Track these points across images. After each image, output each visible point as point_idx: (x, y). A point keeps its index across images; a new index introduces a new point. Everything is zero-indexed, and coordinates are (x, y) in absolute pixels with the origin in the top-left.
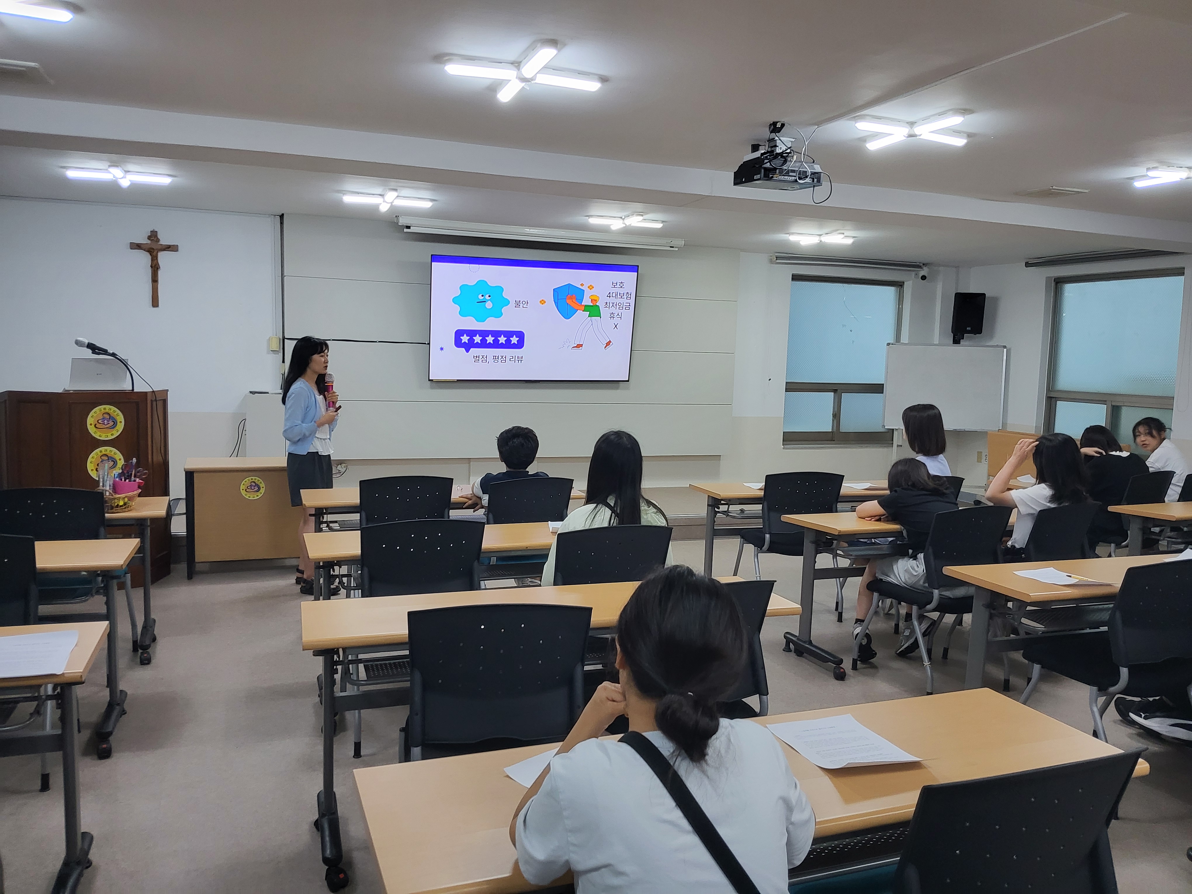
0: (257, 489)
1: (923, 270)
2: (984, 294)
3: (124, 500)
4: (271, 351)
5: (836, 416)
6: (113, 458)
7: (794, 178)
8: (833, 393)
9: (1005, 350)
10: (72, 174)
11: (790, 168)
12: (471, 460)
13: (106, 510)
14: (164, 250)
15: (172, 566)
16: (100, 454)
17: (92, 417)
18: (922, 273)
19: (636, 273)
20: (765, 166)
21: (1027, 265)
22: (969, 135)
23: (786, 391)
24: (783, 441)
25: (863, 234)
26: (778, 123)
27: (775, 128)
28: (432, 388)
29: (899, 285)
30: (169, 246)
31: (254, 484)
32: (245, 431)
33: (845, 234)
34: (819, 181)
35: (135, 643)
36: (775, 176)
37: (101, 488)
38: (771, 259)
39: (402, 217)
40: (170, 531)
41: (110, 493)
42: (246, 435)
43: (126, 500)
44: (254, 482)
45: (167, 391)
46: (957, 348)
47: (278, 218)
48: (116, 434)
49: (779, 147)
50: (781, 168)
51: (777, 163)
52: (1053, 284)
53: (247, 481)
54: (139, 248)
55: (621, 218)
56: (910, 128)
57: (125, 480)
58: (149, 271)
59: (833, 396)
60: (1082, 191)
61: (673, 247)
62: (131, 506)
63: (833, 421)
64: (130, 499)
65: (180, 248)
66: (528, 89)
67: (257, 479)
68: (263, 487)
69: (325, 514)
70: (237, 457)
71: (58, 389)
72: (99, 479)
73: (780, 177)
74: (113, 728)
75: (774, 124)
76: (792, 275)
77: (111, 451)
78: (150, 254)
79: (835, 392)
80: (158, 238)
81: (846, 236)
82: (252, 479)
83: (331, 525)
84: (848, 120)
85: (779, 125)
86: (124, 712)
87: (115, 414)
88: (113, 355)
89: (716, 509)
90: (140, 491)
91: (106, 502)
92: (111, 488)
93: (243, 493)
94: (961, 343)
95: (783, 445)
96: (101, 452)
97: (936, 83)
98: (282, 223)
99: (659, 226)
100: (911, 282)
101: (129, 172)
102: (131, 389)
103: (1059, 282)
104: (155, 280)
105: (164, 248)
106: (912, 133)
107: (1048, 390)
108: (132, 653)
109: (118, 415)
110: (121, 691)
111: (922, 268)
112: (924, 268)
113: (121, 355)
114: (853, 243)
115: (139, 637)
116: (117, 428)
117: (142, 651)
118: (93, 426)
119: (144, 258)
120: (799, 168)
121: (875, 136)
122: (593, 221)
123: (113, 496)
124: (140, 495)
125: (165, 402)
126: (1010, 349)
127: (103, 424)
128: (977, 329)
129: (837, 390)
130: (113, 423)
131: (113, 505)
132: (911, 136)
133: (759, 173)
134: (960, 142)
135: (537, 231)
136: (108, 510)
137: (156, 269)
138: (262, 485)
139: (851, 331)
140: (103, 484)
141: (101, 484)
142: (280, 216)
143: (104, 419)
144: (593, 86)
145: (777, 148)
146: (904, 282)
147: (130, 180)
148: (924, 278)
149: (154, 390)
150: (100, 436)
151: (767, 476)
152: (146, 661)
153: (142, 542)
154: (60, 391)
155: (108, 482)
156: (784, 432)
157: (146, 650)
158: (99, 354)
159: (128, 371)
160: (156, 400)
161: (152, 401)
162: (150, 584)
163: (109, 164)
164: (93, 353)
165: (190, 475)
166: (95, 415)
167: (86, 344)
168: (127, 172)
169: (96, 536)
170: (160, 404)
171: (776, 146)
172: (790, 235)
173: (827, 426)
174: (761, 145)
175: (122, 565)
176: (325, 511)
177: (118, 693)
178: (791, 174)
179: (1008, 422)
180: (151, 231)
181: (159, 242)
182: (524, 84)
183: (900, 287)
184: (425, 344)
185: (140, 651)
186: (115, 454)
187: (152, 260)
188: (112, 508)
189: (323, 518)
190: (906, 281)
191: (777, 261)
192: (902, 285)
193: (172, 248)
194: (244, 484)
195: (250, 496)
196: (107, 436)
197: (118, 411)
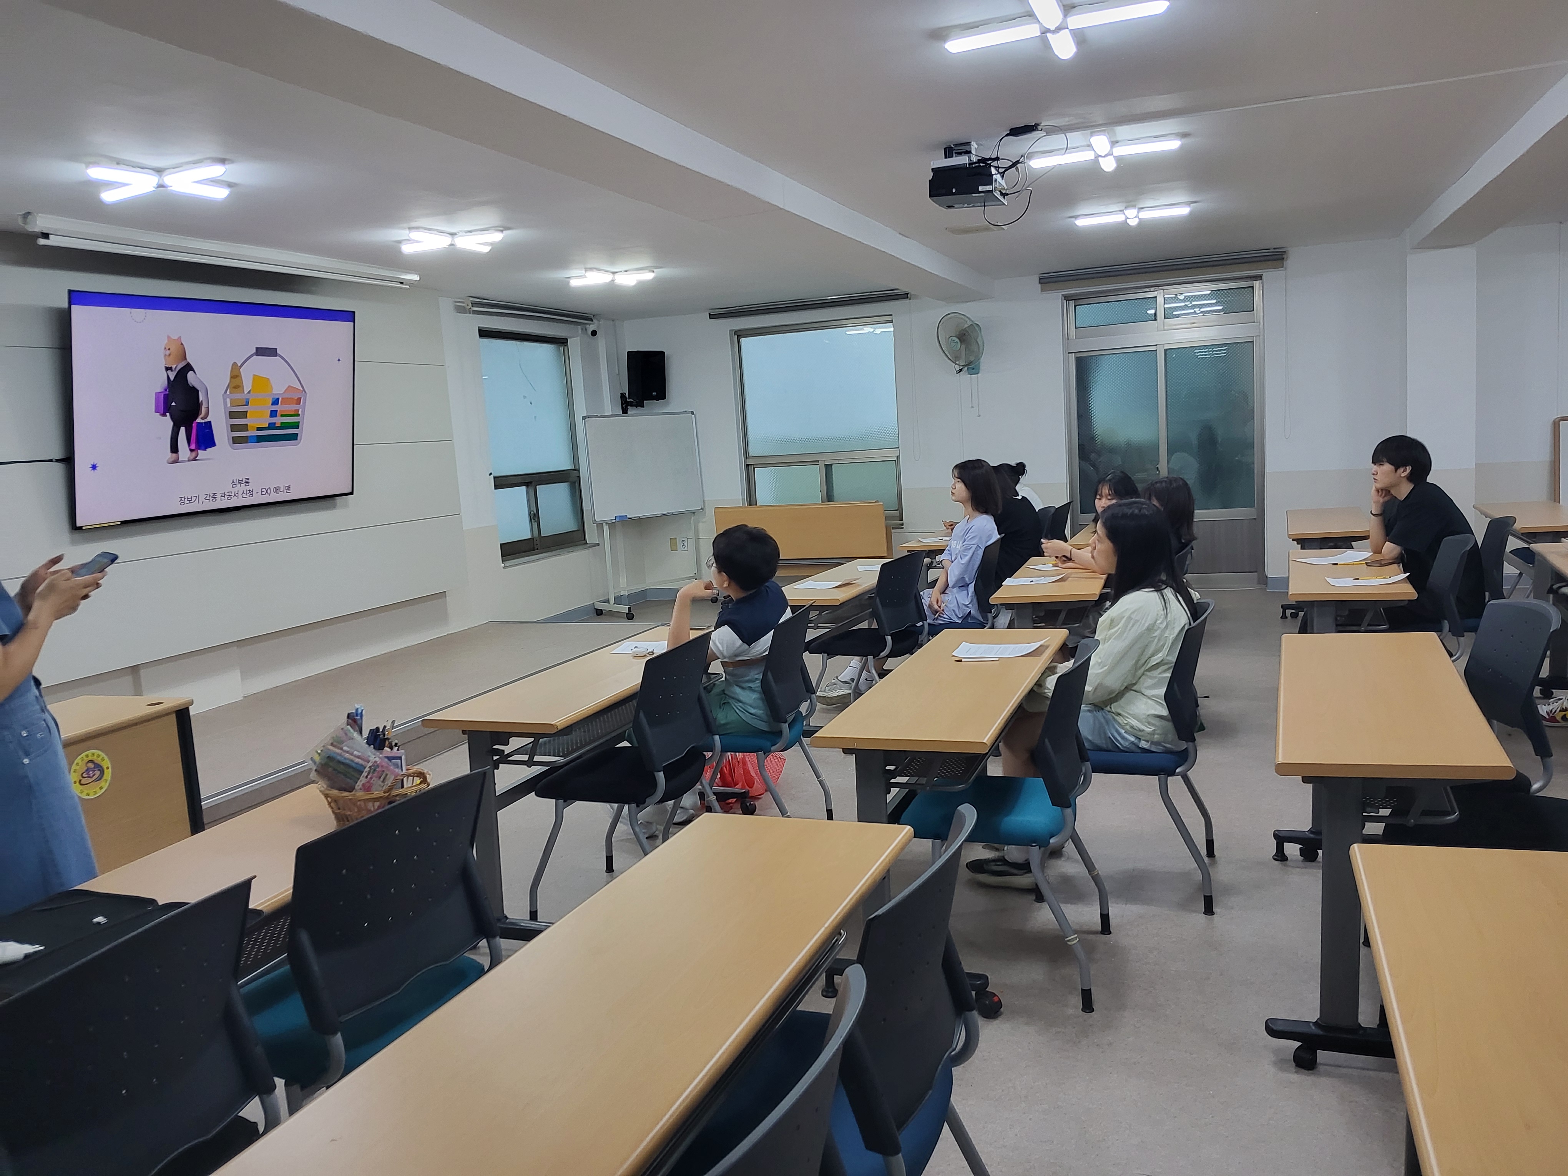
0: (98, 773)
1: (594, 323)
2: (663, 353)
9: (693, 416)
18: (592, 327)
21: (711, 316)
23: (494, 489)
24: (502, 556)
29: (561, 342)
31: (91, 765)
38: (461, 305)
44: (91, 761)
52: (734, 337)
53: (80, 763)
61: (403, 283)
63: (529, 524)
67: (97, 754)
68: (108, 768)
76: (479, 329)
79: (527, 486)
82: (87, 756)
94: (629, 412)
95: (502, 563)
100: (579, 338)
103: (738, 336)
107: (744, 457)
111: (592, 321)
126: (697, 414)
129: (528, 482)
138: (106, 763)
139: (531, 403)
146: (567, 339)
148: (594, 333)
156: (501, 545)
173: (524, 533)
179: (706, 499)
183: (561, 345)
190: (571, 338)
191: (472, 309)
192: (564, 342)
194: (74, 772)
195: (88, 792)
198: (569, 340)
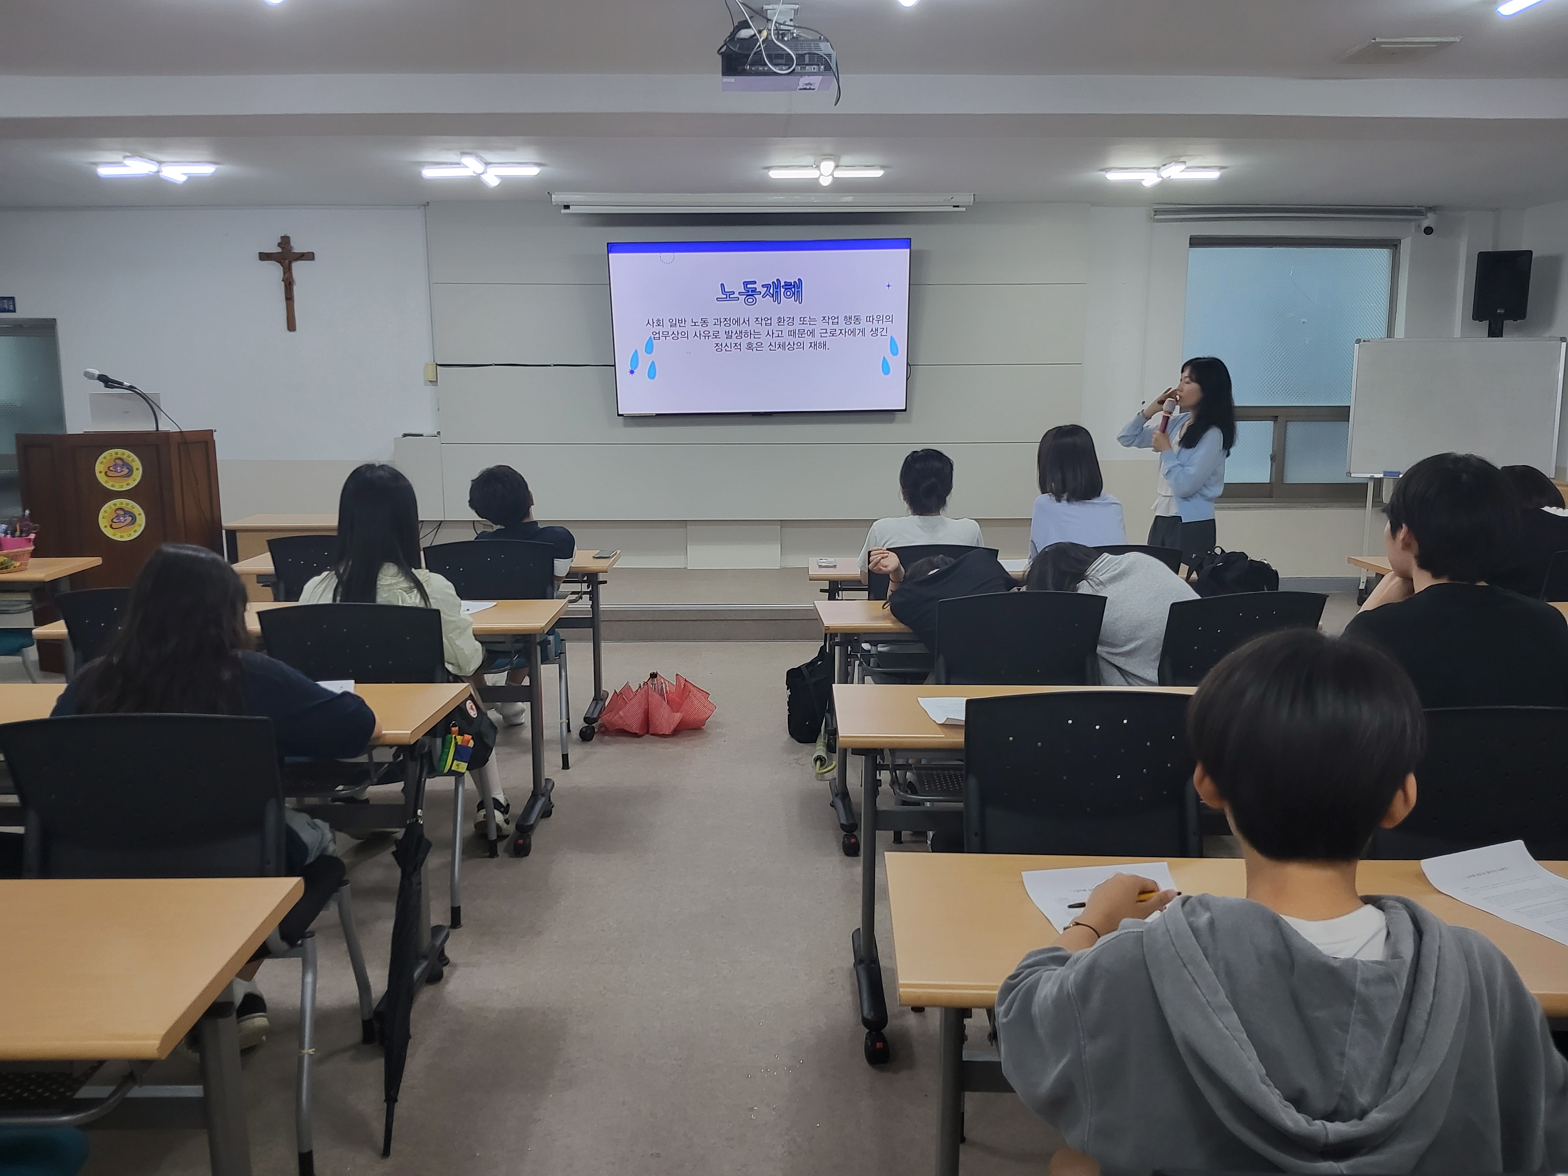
1: (1427, 218)
2: (1531, 252)
4: (430, 381)
5: (1278, 458)
6: (132, 513)
8: (1272, 422)
9: (1564, 344)
10: (104, 171)
12: (688, 523)
14: (298, 259)
16: (114, 508)
17: (101, 463)
18: (1426, 223)
19: (908, 250)
28: (624, 425)
29: (1393, 245)
30: (302, 254)
33: (1188, 164)
36: (746, 67)
39: (556, 193)
45: (214, 431)
46: (1498, 343)
48: (133, 484)
54: (269, 258)
55: (813, 166)
59: (1271, 428)
61: (958, 206)
62: (13, 567)
63: (1272, 465)
65: (316, 256)
76: (1190, 238)
77: (127, 504)
78: (283, 266)
79: (1275, 421)
80: (290, 245)
81: (1187, 168)
87: (130, 459)
88: (131, 388)
90: (33, 549)
96: (115, 505)
98: (425, 215)
99: (878, 173)
100: (1410, 239)
101: (165, 162)
102: (154, 429)
104: (289, 298)
105: (298, 256)
109: (133, 460)
112: (1429, 214)
113: (143, 389)
114: (1221, 177)
116: (133, 476)
118: (103, 474)
122: (775, 174)
124: (33, 555)
125: (208, 446)
127: (115, 471)
128: (1522, 311)
129: (1277, 417)
130: (128, 470)
137: (288, 284)
143: (116, 465)
146: (1397, 240)
147: (179, 174)
148: (1428, 231)
149: (183, 430)
150: (113, 486)
158: (111, 387)
159: (150, 408)
160: (192, 442)
161: (179, 444)
164: (103, 387)
166: (105, 461)
167: (96, 376)
170: (196, 448)
172: (1107, 172)
173: (1263, 476)
180: (281, 237)
181: (291, 249)
183: (1393, 248)
184: (610, 365)
186: (133, 507)
187: (287, 274)
190: (1404, 239)
191: (1156, 217)
192: (1397, 245)
193: (308, 256)
196: (122, 486)
197: (133, 456)
198: (1402, 241)
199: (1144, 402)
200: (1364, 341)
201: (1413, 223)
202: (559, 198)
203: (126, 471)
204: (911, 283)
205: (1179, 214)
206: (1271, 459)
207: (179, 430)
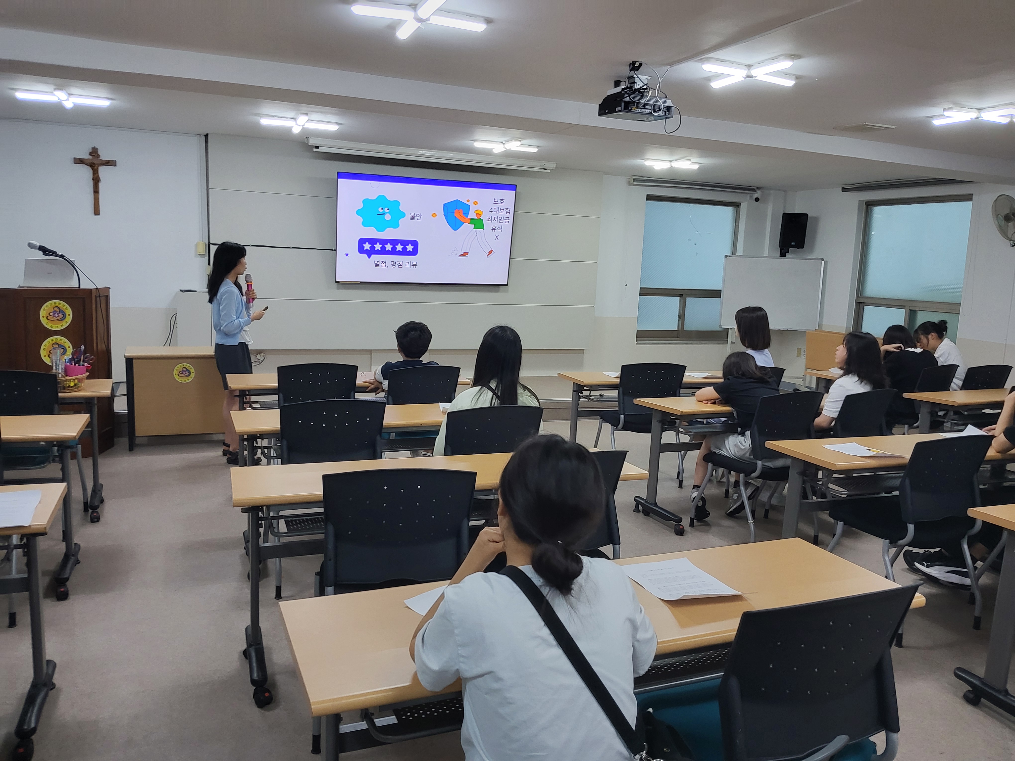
0: (188, 373)
1: (757, 193)
2: (807, 215)
3: (75, 381)
4: (199, 254)
5: (681, 317)
6: (64, 346)
7: (649, 111)
9: (823, 262)
10: (21, 97)
11: (646, 102)
12: (372, 351)
13: (59, 390)
14: (104, 165)
15: (115, 439)
16: (51, 342)
17: (44, 310)
18: (756, 195)
19: (515, 192)
20: (625, 99)
21: (844, 190)
22: (797, 77)
23: (640, 296)
24: (637, 338)
25: (707, 161)
26: (637, 63)
27: (635, 67)
28: (338, 289)
29: (736, 205)
30: (107, 161)
31: (185, 369)
32: (177, 324)
33: (692, 161)
34: (670, 114)
35: (85, 504)
36: (633, 108)
37: (54, 371)
38: (629, 181)
39: (312, 138)
40: (113, 410)
41: (62, 375)
42: (177, 327)
43: (76, 381)
44: (185, 368)
45: (109, 288)
46: (783, 260)
47: (203, 138)
48: (65, 325)
49: (637, 83)
50: (638, 102)
51: (635, 97)
52: (864, 206)
53: (179, 367)
54: (81, 163)
55: (502, 142)
56: (748, 71)
57: (75, 365)
58: (91, 183)
59: (679, 300)
60: (890, 127)
61: (546, 169)
62: (80, 387)
63: (679, 321)
64: (80, 380)
65: (117, 163)
66: (424, 28)
67: (188, 366)
68: (193, 373)
69: (248, 395)
70: (169, 346)
71: (14, 285)
72: (52, 363)
73: (638, 109)
74: (70, 575)
75: (634, 63)
76: (647, 196)
77: (61, 340)
78: (92, 168)
79: (680, 297)
80: (98, 154)
81: (692, 163)
82: (184, 365)
83: (253, 405)
84: (696, 61)
85: (637, 65)
86: (78, 562)
87: (64, 307)
88: (62, 256)
89: (580, 393)
90: (88, 374)
91: (59, 383)
92: (63, 371)
93: (176, 377)
94: (787, 255)
95: (636, 341)
96: (52, 340)
97: (770, 32)
98: (206, 142)
99: (535, 150)
100: (746, 203)
101: (72, 94)
102: (78, 286)
103: (870, 205)
104: (96, 191)
105: (104, 162)
106: (749, 74)
107: (858, 296)
108: (83, 513)
109: (66, 309)
110: (75, 544)
111: (755, 191)
112: (758, 191)
113: (69, 256)
114: (699, 168)
115: (89, 500)
116: (66, 320)
117: (92, 511)
118: (45, 318)
119: (86, 172)
120: (654, 103)
121: (719, 76)
122: (478, 145)
123: (64, 378)
124: (88, 378)
125: (107, 298)
126: (827, 261)
127: (53, 316)
128: (800, 244)
129: (683, 294)
130: (62, 315)
131: (65, 386)
132: (748, 77)
133: (621, 106)
134: (789, 83)
135: (429, 152)
136: (61, 390)
137: (97, 182)
138: (192, 370)
139: (695, 244)
140: (56, 368)
141: (54, 368)
142: (205, 136)
143: (54, 312)
144: (479, 27)
145: (636, 84)
146: (740, 203)
147: (73, 103)
148: (757, 200)
149: (98, 287)
150: (51, 327)
151: (623, 366)
152: (95, 519)
153: (91, 417)
154: (16, 287)
155: (60, 366)
156: (637, 330)
157: (96, 509)
158: (49, 255)
159: (75, 271)
160: (100, 296)
161: (96, 297)
162: (98, 454)
163: (54, 87)
164: (44, 254)
165: (130, 362)
166: (47, 308)
167: (38, 247)
168: (70, 95)
169: (51, 412)
170: (103, 300)
171: (634, 83)
172: (645, 161)
173: (673, 326)
174: (622, 82)
175: (75, 436)
176: (247, 393)
177: (73, 545)
178: (647, 107)
179: (824, 323)
180: (92, 148)
181: (99, 157)
182: (420, 23)
183: (737, 207)
184: (332, 250)
185: (90, 511)
186: (64, 342)
187: (94, 174)
188: (64, 388)
189: (246, 399)
190: (743, 202)
191: (635, 183)
192: (738, 206)
193: (110, 163)
194: (176, 370)
195: (182, 379)
196: (58, 327)
197: (67, 305)
198: (741, 204)
199: (627, 285)
200: (729, 256)
201: (749, 195)
202: (312, 142)
203: (61, 316)
204: (515, 211)
205: (645, 182)
206: (679, 317)
207: (96, 288)
